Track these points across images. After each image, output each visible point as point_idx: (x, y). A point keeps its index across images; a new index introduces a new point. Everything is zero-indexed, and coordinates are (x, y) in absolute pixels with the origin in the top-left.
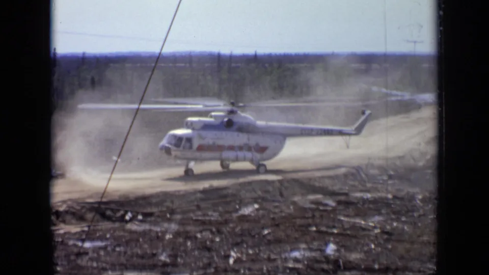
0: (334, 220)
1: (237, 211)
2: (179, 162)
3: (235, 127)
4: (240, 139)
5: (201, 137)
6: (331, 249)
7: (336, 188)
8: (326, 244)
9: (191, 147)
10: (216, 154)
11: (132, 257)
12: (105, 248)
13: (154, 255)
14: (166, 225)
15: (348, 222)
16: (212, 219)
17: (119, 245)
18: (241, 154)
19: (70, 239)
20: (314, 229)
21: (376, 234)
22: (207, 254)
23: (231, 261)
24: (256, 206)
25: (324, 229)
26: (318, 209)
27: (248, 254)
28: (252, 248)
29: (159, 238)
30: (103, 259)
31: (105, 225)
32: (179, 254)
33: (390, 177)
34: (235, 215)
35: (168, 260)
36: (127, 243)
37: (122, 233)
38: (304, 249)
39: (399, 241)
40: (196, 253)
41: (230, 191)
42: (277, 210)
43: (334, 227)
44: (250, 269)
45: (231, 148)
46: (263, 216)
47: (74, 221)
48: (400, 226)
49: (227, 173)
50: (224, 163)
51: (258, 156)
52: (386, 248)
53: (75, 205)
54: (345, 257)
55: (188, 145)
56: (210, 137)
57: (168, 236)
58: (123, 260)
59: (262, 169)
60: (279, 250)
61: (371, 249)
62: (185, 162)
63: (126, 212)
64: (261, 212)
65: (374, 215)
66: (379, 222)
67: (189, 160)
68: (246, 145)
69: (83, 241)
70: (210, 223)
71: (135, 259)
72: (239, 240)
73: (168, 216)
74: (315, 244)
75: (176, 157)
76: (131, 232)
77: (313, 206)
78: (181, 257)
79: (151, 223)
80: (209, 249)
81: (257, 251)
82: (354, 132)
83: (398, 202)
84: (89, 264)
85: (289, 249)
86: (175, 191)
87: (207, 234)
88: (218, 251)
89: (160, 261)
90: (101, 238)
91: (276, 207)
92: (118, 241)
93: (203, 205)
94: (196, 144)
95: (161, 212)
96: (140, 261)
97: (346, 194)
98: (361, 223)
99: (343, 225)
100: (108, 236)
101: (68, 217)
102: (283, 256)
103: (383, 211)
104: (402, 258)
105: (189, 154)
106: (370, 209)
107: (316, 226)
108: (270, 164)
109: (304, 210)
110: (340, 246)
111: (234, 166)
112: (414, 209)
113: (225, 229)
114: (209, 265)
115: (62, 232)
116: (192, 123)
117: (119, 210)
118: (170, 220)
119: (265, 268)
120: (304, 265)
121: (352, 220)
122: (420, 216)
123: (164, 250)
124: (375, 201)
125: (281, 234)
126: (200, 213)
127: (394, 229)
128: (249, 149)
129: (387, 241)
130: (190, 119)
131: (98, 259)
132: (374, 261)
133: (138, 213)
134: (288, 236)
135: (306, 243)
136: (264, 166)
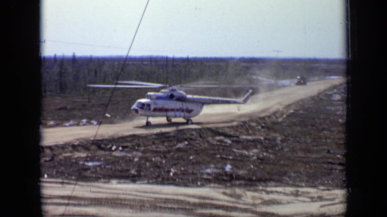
0: (230, 151)
1: (175, 145)
2: (143, 117)
3: (175, 98)
4: (178, 105)
5: (155, 103)
6: (228, 168)
7: (232, 133)
8: (226, 165)
9: (150, 109)
10: (164, 113)
11: (115, 171)
12: (100, 166)
13: (128, 170)
14: (135, 153)
15: (238, 153)
16: (161, 150)
17: (108, 164)
18: (178, 113)
19: (80, 160)
20: (219, 156)
21: (255, 160)
22: (158, 170)
23: (171, 174)
24: (186, 143)
25: (224, 156)
26: (221, 145)
27: (181, 171)
28: (183, 166)
29: (131, 160)
30: (99, 172)
31: (101, 153)
32: (142, 170)
33: (263, 127)
34: (174, 148)
35: (136, 173)
36: (113, 163)
37: (110, 158)
38: (213, 168)
39: (267, 164)
40: (152, 169)
41: (172, 134)
42: (198, 145)
43: (230, 155)
44: (182, 179)
45: (172, 110)
46: (190, 149)
47: (83, 151)
48: (268, 155)
49: (170, 124)
50: (169, 118)
51: (187, 114)
52: (260, 168)
53: (84, 141)
54: (236, 172)
55: (148, 108)
56: (161, 104)
57: (136, 160)
58: (110, 173)
59: (190, 122)
60: (199, 168)
61: (251, 168)
62: (146, 118)
63: (113, 145)
64: (189, 146)
65: (253, 149)
66: (256, 153)
67: (148, 116)
68: (180, 108)
69: (88, 161)
70: (160, 152)
71: (117, 172)
72: (176, 162)
73: (136, 148)
74: (219, 165)
75: (141, 115)
76: (115, 157)
77: (219, 143)
78: (143, 171)
79: (127, 152)
80: (159, 167)
81: (186, 169)
82: (242, 102)
83: (267, 142)
84: (91, 175)
85: (204, 167)
86: (141, 134)
87: (158, 159)
88: (164, 168)
89: (131, 173)
90: (99, 160)
91: (197, 144)
92: (107, 162)
93: (156, 142)
94: (152, 107)
95: (133, 145)
96: (120, 174)
97: (238, 137)
98: (245, 154)
99: (235, 154)
100: (102, 159)
101: (80, 148)
102: (201, 172)
103: (259, 147)
104: (269, 173)
105: (148, 113)
106: (250, 145)
107: (220, 154)
108: (194, 119)
109: (213, 145)
110: (234, 166)
111: (174, 120)
112: (276, 145)
113: (168, 156)
114: (159, 176)
115: (76, 156)
116: (150, 96)
117: (108, 145)
118: (137, 150)
119: (190, 179)
120: (213, 177)
121: (240, 151)
122: (279, 150)
123: (133, 168)
124: (254, 141)
125: (200, 159)
126: (154, 146)
127: (264, 157)
128: (183, 111)
129: (260, 163)
130: (149, 93)
131: (96, 172)
132: (253, 175)
133: (119, 146)
134: (204, 160)
135: (214, 164)
136: (191, 120)
